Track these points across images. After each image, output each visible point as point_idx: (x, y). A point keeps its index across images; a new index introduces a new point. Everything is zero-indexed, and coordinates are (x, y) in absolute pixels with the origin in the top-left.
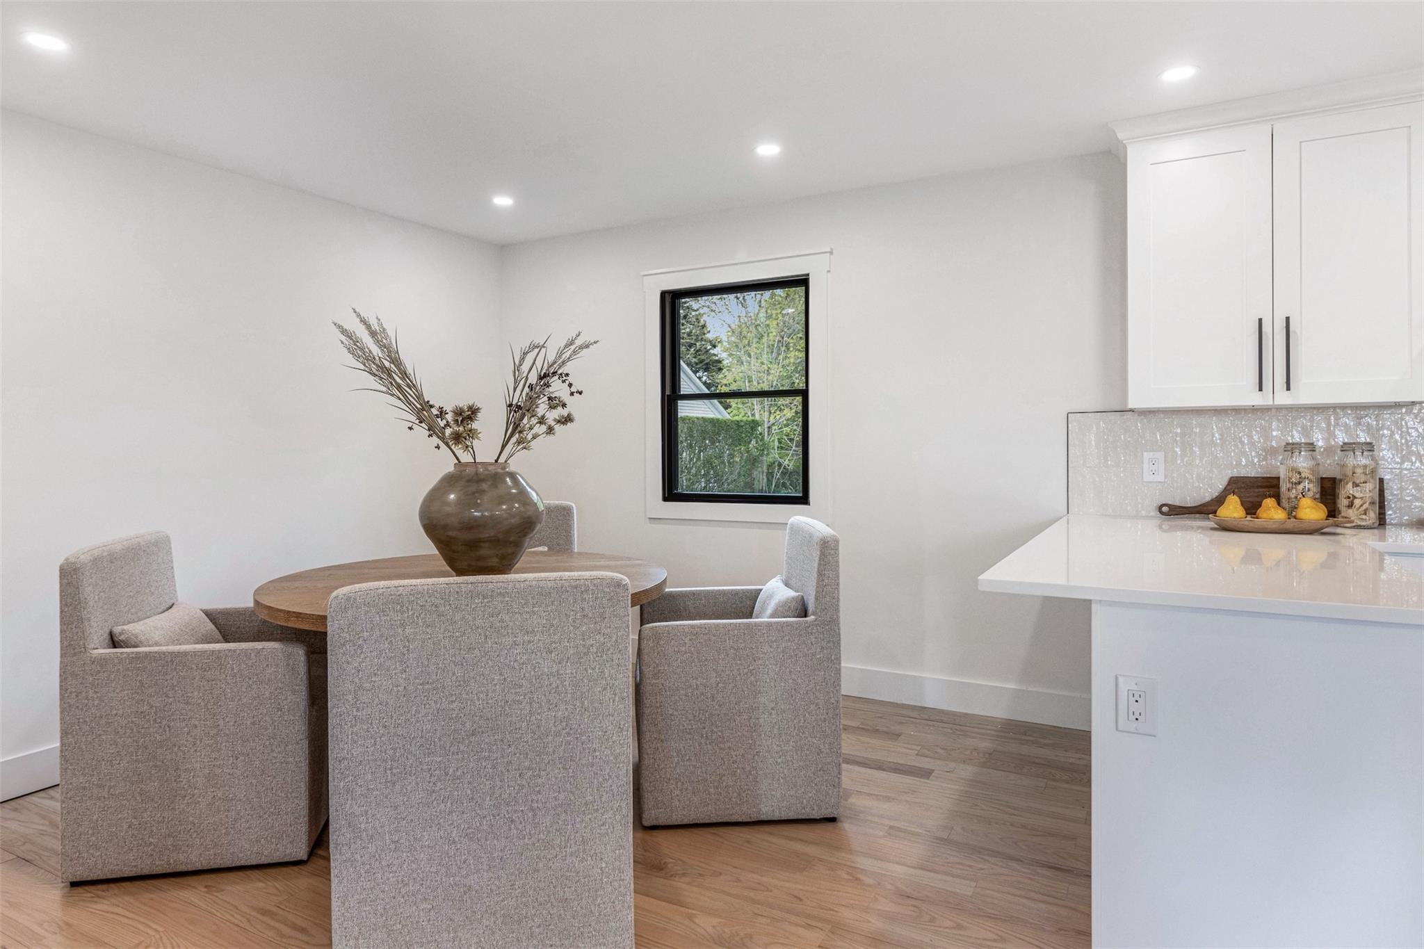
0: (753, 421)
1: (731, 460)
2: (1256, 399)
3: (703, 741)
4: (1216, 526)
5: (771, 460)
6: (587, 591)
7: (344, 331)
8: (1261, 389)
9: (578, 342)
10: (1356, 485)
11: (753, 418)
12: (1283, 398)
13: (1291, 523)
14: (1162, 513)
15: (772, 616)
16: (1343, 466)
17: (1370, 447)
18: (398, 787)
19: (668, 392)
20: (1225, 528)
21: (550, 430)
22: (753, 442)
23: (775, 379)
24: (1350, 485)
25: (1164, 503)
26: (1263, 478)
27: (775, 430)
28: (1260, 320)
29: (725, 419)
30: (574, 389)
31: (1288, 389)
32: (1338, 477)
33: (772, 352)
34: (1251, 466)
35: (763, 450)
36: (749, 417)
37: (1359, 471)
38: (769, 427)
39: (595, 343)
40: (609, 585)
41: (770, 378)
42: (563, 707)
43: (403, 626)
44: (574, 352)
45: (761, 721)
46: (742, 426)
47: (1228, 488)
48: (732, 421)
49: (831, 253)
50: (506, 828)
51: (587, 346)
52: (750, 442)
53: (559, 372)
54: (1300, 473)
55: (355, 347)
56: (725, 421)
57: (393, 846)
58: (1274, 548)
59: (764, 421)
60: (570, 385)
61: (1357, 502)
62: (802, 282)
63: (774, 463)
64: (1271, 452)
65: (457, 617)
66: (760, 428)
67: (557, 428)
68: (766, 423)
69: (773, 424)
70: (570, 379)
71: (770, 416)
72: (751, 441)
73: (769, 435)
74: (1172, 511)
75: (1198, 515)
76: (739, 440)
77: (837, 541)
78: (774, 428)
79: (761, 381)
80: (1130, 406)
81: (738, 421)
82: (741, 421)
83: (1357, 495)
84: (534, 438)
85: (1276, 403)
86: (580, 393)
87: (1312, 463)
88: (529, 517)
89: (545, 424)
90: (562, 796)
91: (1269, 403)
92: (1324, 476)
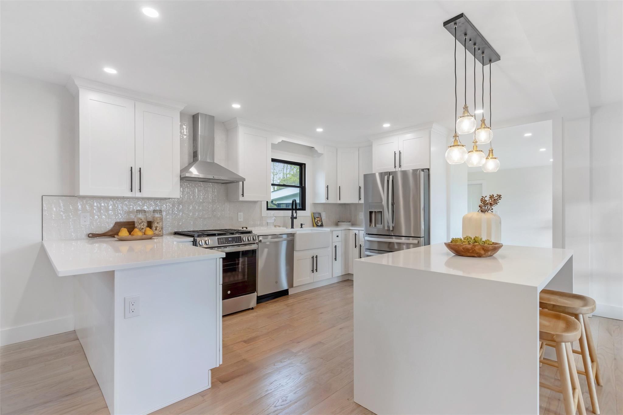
2: (129, 194)
4: (118, 240)
8: (132, 191)
10: (157, 223)
12: (138, 195)
13: (144, 236)
14: (89, 237)
16: (154, 217)
17: (161, 211)
20: (121, 240)
24: (156, 223)
25: (90, 233)
26: (127, 222)
28: (132, 167)
31: (140, 192)
32: (152, 221)
34: (122, 218)
37: (158, 219)
47: (115, 226)
54: (141, 220)
58: (138, 245)
61: (158, 228)
64: (129, 213)
74: (93, 236)
75: (103, 237)
80: (80, 195)
83: (158, 226)
85: (136, 196)
87: (145, 216)
91: (134, 196)
92: (148, 220)
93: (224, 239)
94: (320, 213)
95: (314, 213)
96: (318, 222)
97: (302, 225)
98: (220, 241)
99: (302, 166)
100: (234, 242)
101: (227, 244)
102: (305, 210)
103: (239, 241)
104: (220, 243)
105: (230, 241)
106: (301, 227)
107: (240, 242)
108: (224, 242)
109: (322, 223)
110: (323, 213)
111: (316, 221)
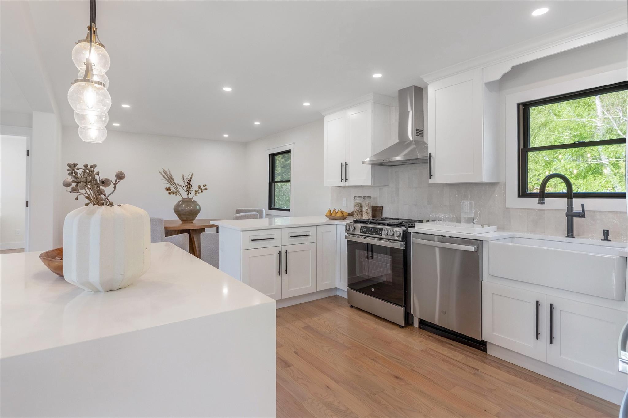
19: (270, 181)
28: (342, 163)
49: (294, 144)
93: (366, 228)
98: (362, 229)
100: (374, 234)
101: (367, 234)
103: (379, 233)
104: (362, 232)
105: (371, 231)
107: (380, 235)
108: (366, 231)
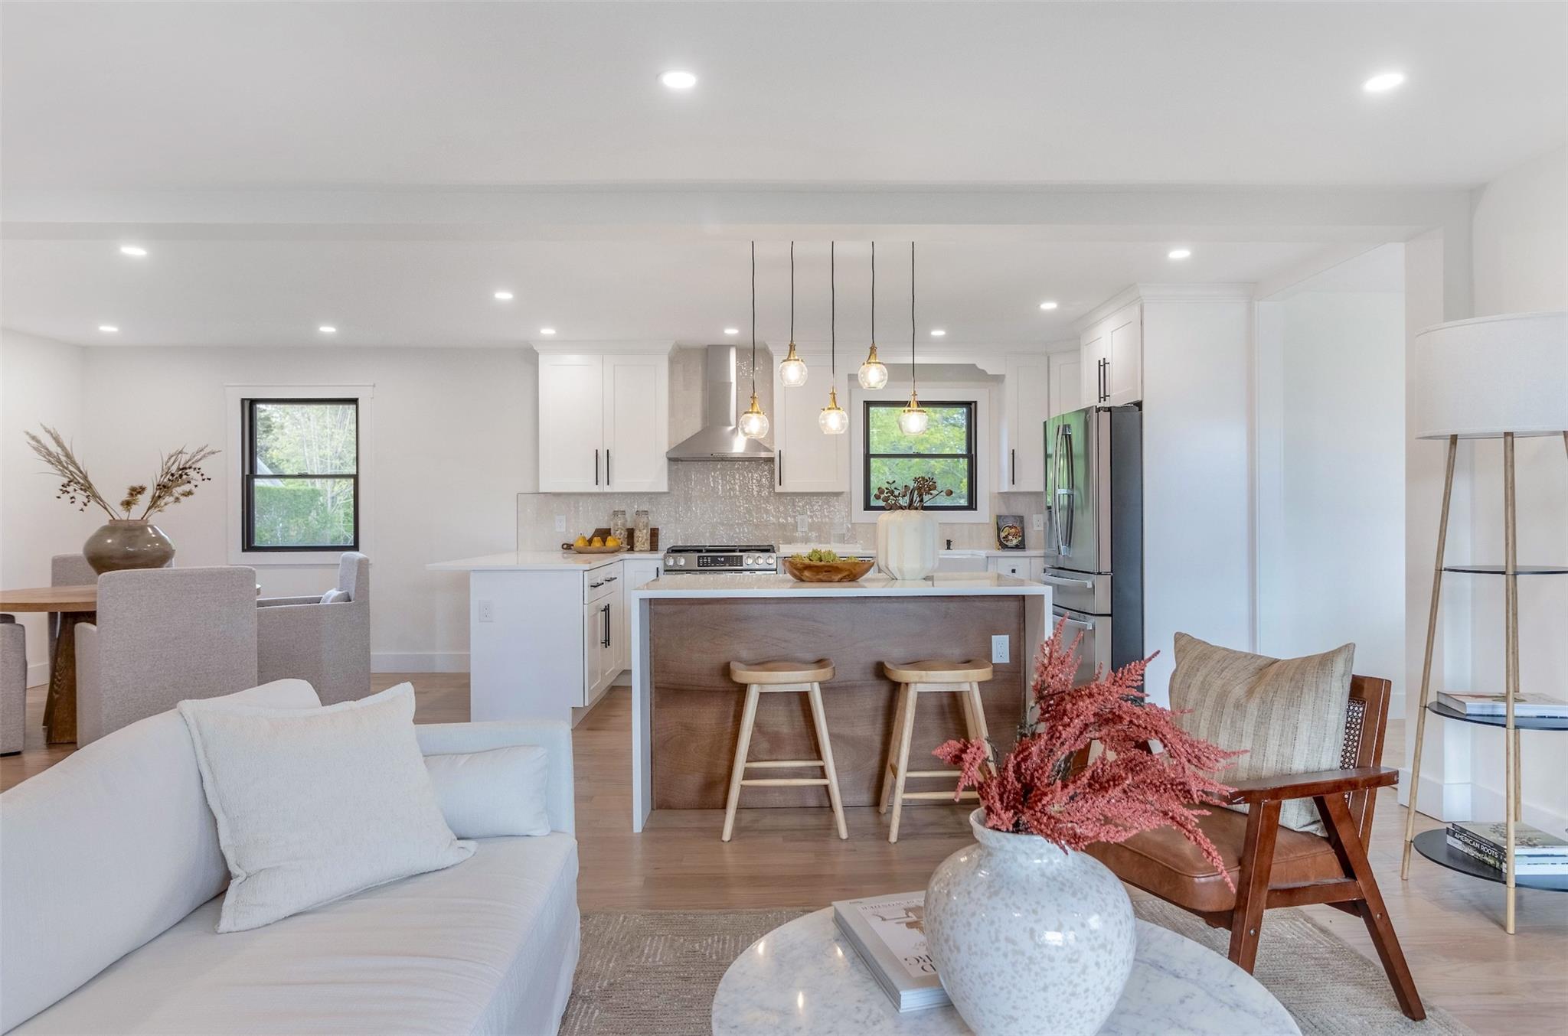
0: (313, 490)
1: (286, 535)
2: (595, 489)
3: (288, 671)
4: (590, 555)
5: (335, 534)
6: (234, 574)
7: (34, 438)
8: (597, 484)
9: (207, 450)
10: (640, 531)
11: (313, 487)
13: (603, 548)
14: (562, 549)
15: (332, 602)
16: (635, 522)
17: (646, 513)
18: (136, 664)
19: (247, 472)
20: (578, 552)
21: (177, 500)
22: (314, 513)
23: (341, 445)
25: (564, 542)
27: (340, 500)
28: (595, 450)
29: (278, 487)
30: (204, 477)
31: (609, 484)
32: (633, 528)
33: (337, 415)
35: (326, 522)
36: (307, 485)
37: (641, 524)
38: (333, 498)
39: (219, 451)
40: (245, 571)
41: (334, 443)
42: (222, 626)
43: (139, 589)
44: (204, 456)
45: (323, 657)
46: (300, 496)
47: (593, 535)
48: (287, 491)
49: (374, 386)
50: (192, 682)
51: (214, 453)
52: (309, 515)
53: (193, 467)
55: (39, 447)
56: (278, 490)
57: (134, 690)
59: (326, 491)
60: (202, 475)
61: (640, 539)
62: (354, 401)
63: (339, 537)
65: (168, 585)
66: (321, 498)
67: (183, 499)
68: (329, 492)
69: (338, 494)
70: (202, 471)
71: (334, 486)
72: (310, 512)
73: (332, 506)
76: (296, 511)
77: (368, 560)
78: (339, 498)
79: (323, 447)
80: (541, 491)
81: (294, 490)
82: (298, 490)
83: (640, 536)
84: (166, 504)
85: (605, 491)
86: (210, 479)
87: (622, 521)
88: (167, 552)
89: (172, 496)
90: (221, 667)
91: (602, 491)
92: (628, 527)
93: (709, 558)
94: (1022, 517)
95: (999, 517)
96: (1010, 537)
97: (949, 542)
99: (970, 406)
102: (976, 509)
103: (737, 563)
105: (722, 562)
106: (949, 548)
109: (1023, 540)
110: (1034, 516)
111: (1003, 535)
